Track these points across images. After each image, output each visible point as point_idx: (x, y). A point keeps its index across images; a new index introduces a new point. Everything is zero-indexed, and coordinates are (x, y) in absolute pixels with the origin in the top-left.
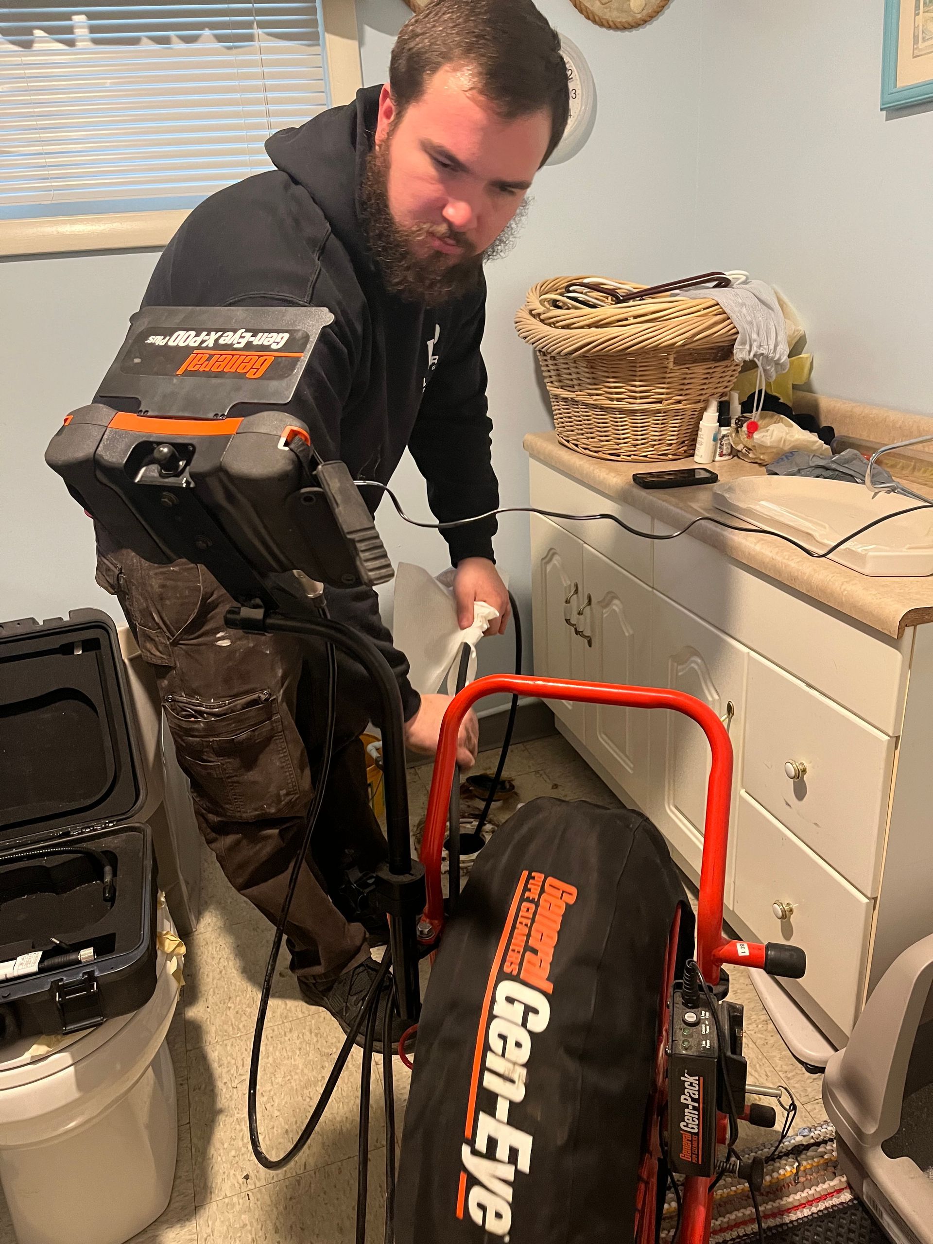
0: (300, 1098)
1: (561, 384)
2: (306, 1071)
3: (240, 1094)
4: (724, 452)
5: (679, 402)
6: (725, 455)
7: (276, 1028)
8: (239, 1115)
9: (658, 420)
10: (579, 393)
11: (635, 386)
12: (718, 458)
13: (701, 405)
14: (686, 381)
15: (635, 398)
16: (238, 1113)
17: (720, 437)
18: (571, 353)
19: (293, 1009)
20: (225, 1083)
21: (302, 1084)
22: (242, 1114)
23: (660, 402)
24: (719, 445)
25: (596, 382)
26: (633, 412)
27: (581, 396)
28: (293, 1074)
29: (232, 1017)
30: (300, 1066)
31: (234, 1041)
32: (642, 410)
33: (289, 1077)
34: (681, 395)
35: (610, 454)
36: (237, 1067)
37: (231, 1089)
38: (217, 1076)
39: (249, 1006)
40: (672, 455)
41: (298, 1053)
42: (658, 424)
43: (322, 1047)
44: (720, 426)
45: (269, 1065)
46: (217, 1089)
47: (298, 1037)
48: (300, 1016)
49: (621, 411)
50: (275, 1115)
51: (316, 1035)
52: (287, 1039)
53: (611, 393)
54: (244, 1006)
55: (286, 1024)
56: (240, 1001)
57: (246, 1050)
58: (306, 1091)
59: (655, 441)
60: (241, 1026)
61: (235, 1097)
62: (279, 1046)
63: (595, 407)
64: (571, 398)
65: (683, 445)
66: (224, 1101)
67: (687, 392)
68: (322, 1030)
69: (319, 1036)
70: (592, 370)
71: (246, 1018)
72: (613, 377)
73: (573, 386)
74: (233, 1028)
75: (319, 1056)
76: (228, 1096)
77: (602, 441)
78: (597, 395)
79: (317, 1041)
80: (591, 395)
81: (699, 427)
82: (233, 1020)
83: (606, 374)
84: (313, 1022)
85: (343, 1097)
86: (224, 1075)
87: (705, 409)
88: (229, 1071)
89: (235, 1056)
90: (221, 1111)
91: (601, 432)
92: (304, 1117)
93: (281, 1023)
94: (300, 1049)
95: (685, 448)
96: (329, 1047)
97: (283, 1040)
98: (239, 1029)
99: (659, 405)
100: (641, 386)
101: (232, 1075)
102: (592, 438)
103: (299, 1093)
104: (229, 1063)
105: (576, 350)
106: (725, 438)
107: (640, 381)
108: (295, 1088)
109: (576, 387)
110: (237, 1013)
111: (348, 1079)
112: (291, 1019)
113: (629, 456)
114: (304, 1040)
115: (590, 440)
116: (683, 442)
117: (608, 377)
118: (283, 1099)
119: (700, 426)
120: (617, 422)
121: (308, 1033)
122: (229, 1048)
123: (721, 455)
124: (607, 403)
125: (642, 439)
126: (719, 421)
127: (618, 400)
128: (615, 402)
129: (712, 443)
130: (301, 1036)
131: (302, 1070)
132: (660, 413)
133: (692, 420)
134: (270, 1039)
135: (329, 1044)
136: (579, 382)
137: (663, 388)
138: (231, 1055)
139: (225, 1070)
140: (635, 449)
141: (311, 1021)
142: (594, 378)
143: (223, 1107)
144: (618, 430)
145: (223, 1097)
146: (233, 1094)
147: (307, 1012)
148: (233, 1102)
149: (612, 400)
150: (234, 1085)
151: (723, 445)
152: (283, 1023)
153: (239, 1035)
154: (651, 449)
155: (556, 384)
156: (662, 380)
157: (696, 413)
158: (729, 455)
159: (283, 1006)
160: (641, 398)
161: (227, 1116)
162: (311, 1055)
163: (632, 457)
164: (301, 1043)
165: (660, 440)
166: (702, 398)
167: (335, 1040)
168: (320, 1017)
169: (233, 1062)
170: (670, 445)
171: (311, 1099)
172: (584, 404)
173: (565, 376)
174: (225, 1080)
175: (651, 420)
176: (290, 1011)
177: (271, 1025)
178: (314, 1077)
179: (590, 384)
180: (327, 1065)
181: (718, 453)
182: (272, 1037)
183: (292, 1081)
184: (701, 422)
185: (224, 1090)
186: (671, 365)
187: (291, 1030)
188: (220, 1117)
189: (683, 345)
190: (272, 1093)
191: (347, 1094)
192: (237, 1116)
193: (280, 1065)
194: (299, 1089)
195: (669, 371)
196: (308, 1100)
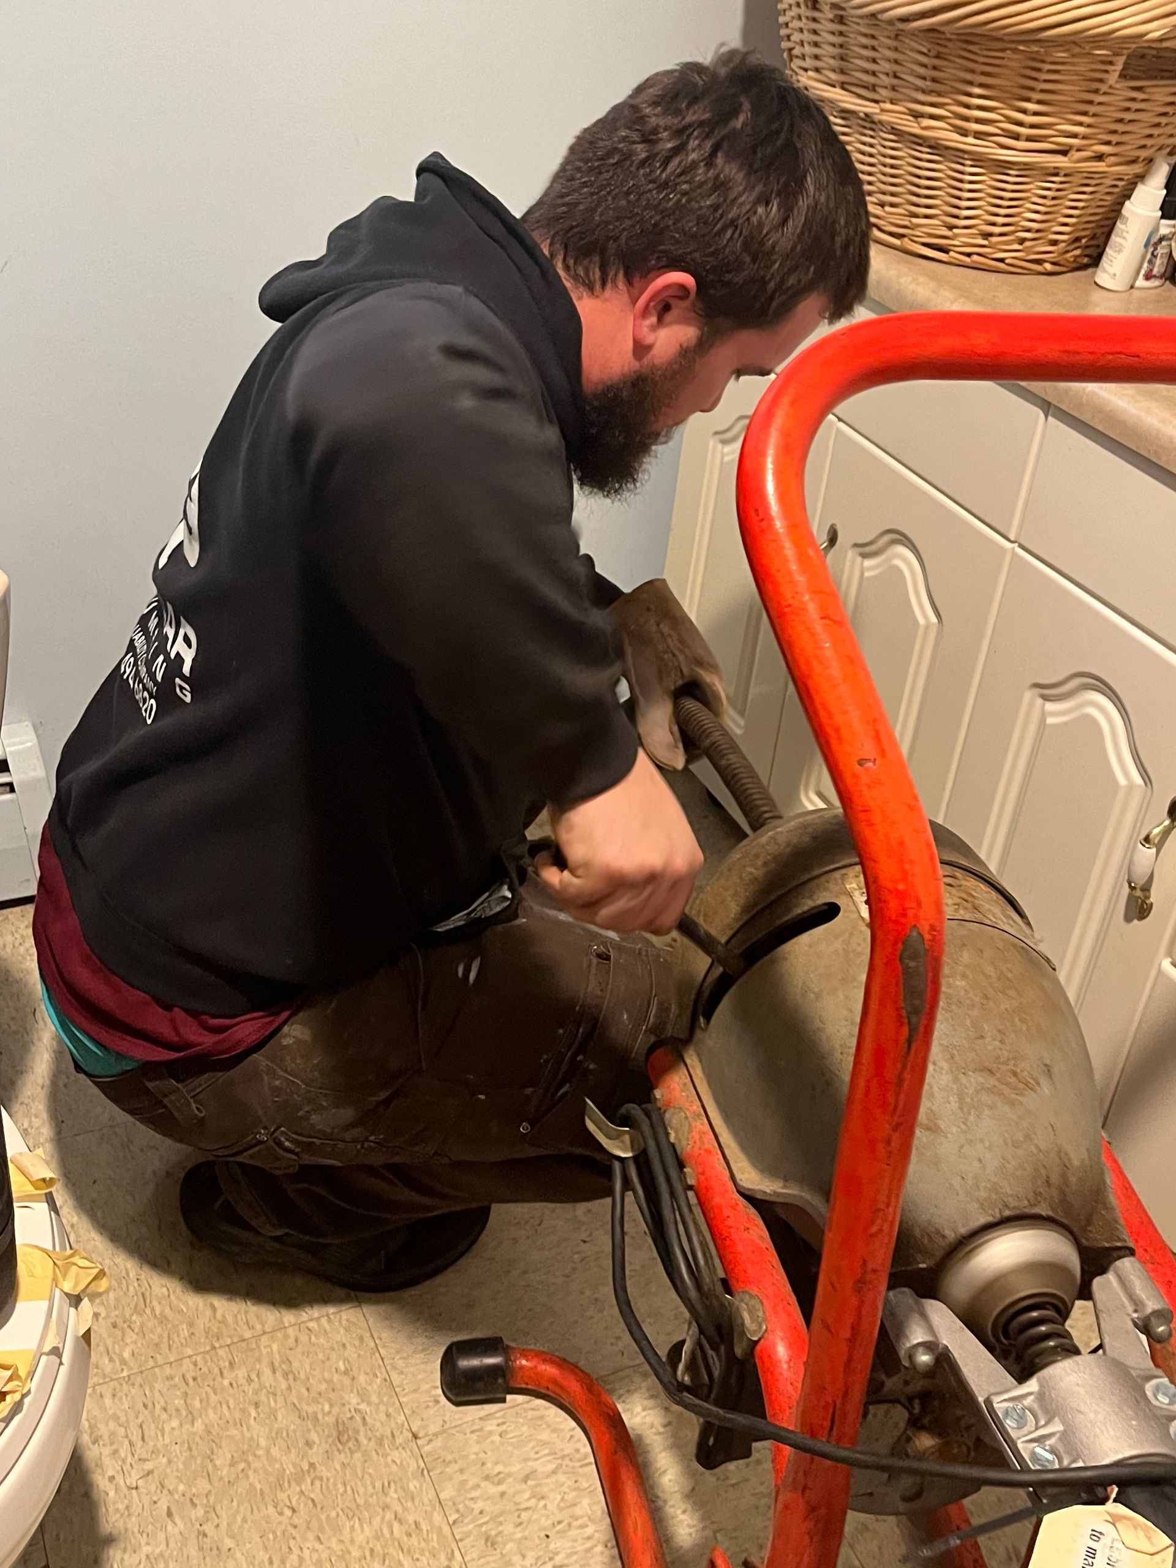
0: (271, 1509)
1: (843, 78)
2: (275, 1452)
3: (146, 1501)
4: (1155, 271)
5: (1100, 157)
6: (1155, 276)
7: (199, 1358)
8: (149, 1549)
9: (1049, 189)
10: (888, 106)
11: (1024, 111)
12: (1138, 284)
13: (1137, 169)
14: (1128, 116)
15: (1016, 137)
16: (148, 1544)
17: (1155, 239)
18: (905, 19)
19: (230, 1319)
20: (112, 1479)
21: (271, 1479)
22: (157, 1546)
23: (1064, 153)
24: (1149, 256)
25: (937, 86)
26: (1003, 166)
27: (893, 114)
28: (250, 1458)
29: (105, 1335)
30: (263, 1442)
31: (118, 1386)
32: (1025, 164)
33: (242, 1465)
34: (1108, 143)
35: (925, 245)
36: (131, 1444)
37: (125, 1490)
38: (92, 1465)
39: (136, 1310)
40: (1053, 263)
41: (253, 1414)
42: (1044, 197)
43: (300, 1399)
44: (1162, 217)
45: (197, 1439)
46: (95, 1491)
47: (249, 1380)
48: (248, 1334)
49: (979, 160)
50: (225, 1549)
51: (286, 1375)
52: (226, 1382)
53: (967, 119)
54: (127, 1312)
55: (221, 1352)
56: (117, 1300)
57: (145, 1406)
58: (281, 1496)
59: (1028, 230)
60: (126, 1355)
61: (136, 1508)
62: (213, 1398)
63: (918, 141)
64: (866, 115)
65: (1077, 244)
66: (113, 1518)
67: (1124, 138)
68: (296, 1365)
69: (291, 1377)
70: (936, 62)
71: (135, 1337)
72: (981, 85)
73: (873, 88)
74: (111, 1360)
75: (298, 1421)
76: (121, 1507)
77: (916, 216)
78: (932, 117)
79: (289, 1388)
80: (917, 115)
81: (1119, 211)
82: (109, 1342)
83: (969, 76)
84: (275, 1347)
85: (358, 1506)
86: (107, 1461)
87: (1141, 178)
88: (115, 1452)
89: (123, 1419)
90: (110, 1540)
91: (918, 195)
92: (285, 1549)
93: (208, 1348)
94: (257, 1405)
95: (1078, 252)
96: (315, 1401)
97: (217, 1385)
98: (123, 1361)
99: (1060, 158)
100: (1036, 114)
101: (124, 1461)
102: (892, 205)
103: (267, 1499)
104: (113, 1434)
105: (923, 15)
106: (1164, 243)
107: (1039, 102)
108: (258, 1487)
109: (884, 92)
110: (115, 1326)
111: (364, 1470)
112: (229, 1341)
113: (969, 255)
114: (262, 1386)
115: (887, 209)
116: (1078, 239)
117: (971, 83)
118: (238, 1511)
119: (1124, 212)
120: (961, 181)
121: (267, 1371)
122: (108, 1401)
123: (1148, 277)
124: (953, 138)
125: (1004, 225)
126: (1162, 209)
127: (978, 135)
128: (970, 140)
129: (1142, 249)
130: (254, 1377)
131: (268, 1452)
132: (1057, 175)
133: (1108, 198)
134: (191, 1381)
135: (313, 1394)
136: (895, 82)
137: (1081, 124)
138: (116, 1418)
139: (106, 1451)
140: (985, 242)
141: (270, 1346)
142: (934, 80)
143: (115, 1532)
144: (959, 198)
145: (111, 1510)
146: (131, 1501)
147: (258, 1327)
148: (134, 1519)
149: (964, 133)
150: (132, 1481)
151: (1155, 257)
152: (214, 1348)
153: (125, 1374)
154: (1017, 247)
155: (833, 76)
156: (1083, 107)
157: (1121, 183)
158: (1161, 277)
159: (209, 1312)
160: (1030, 139)
161: (125, 1550)
162: (280, 1418)
163: (975, 257)
164: (256, 1393)
165: (1038, 231)
166: (1144, 154)
167: (324, 1386)
168: (286, 1337)
169: (121, 1431)
170: (1054, 243)
171: (294, 1511)
172: (894, 131)
173: (858, 62)
174: (110, 1473)
175: (1036, 187)
176: (224, 1322)
177: (189, 1352)
178: (294, 1465)
179: (924, 92)
180: (316, 1439)
181: (1143, 272)
182: (194, 1379)
183: (250, 1473)
184: (1127, 203)
185: (112, 1493)
186: (1113, 78)
187: (232, 1364)
188: (111, 1552)
189: (1161, 40)
190: (212, 1499)
191: (366, 1501)
192: (146, 1549)
193: (221, 1438)
194: (267, 1490)
195: (1104, 88)
196: (288, 1513)
